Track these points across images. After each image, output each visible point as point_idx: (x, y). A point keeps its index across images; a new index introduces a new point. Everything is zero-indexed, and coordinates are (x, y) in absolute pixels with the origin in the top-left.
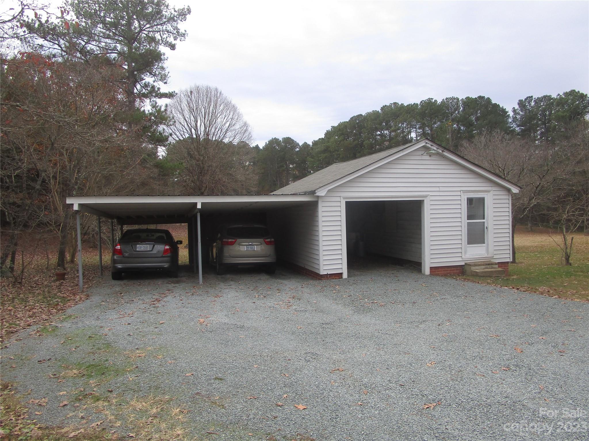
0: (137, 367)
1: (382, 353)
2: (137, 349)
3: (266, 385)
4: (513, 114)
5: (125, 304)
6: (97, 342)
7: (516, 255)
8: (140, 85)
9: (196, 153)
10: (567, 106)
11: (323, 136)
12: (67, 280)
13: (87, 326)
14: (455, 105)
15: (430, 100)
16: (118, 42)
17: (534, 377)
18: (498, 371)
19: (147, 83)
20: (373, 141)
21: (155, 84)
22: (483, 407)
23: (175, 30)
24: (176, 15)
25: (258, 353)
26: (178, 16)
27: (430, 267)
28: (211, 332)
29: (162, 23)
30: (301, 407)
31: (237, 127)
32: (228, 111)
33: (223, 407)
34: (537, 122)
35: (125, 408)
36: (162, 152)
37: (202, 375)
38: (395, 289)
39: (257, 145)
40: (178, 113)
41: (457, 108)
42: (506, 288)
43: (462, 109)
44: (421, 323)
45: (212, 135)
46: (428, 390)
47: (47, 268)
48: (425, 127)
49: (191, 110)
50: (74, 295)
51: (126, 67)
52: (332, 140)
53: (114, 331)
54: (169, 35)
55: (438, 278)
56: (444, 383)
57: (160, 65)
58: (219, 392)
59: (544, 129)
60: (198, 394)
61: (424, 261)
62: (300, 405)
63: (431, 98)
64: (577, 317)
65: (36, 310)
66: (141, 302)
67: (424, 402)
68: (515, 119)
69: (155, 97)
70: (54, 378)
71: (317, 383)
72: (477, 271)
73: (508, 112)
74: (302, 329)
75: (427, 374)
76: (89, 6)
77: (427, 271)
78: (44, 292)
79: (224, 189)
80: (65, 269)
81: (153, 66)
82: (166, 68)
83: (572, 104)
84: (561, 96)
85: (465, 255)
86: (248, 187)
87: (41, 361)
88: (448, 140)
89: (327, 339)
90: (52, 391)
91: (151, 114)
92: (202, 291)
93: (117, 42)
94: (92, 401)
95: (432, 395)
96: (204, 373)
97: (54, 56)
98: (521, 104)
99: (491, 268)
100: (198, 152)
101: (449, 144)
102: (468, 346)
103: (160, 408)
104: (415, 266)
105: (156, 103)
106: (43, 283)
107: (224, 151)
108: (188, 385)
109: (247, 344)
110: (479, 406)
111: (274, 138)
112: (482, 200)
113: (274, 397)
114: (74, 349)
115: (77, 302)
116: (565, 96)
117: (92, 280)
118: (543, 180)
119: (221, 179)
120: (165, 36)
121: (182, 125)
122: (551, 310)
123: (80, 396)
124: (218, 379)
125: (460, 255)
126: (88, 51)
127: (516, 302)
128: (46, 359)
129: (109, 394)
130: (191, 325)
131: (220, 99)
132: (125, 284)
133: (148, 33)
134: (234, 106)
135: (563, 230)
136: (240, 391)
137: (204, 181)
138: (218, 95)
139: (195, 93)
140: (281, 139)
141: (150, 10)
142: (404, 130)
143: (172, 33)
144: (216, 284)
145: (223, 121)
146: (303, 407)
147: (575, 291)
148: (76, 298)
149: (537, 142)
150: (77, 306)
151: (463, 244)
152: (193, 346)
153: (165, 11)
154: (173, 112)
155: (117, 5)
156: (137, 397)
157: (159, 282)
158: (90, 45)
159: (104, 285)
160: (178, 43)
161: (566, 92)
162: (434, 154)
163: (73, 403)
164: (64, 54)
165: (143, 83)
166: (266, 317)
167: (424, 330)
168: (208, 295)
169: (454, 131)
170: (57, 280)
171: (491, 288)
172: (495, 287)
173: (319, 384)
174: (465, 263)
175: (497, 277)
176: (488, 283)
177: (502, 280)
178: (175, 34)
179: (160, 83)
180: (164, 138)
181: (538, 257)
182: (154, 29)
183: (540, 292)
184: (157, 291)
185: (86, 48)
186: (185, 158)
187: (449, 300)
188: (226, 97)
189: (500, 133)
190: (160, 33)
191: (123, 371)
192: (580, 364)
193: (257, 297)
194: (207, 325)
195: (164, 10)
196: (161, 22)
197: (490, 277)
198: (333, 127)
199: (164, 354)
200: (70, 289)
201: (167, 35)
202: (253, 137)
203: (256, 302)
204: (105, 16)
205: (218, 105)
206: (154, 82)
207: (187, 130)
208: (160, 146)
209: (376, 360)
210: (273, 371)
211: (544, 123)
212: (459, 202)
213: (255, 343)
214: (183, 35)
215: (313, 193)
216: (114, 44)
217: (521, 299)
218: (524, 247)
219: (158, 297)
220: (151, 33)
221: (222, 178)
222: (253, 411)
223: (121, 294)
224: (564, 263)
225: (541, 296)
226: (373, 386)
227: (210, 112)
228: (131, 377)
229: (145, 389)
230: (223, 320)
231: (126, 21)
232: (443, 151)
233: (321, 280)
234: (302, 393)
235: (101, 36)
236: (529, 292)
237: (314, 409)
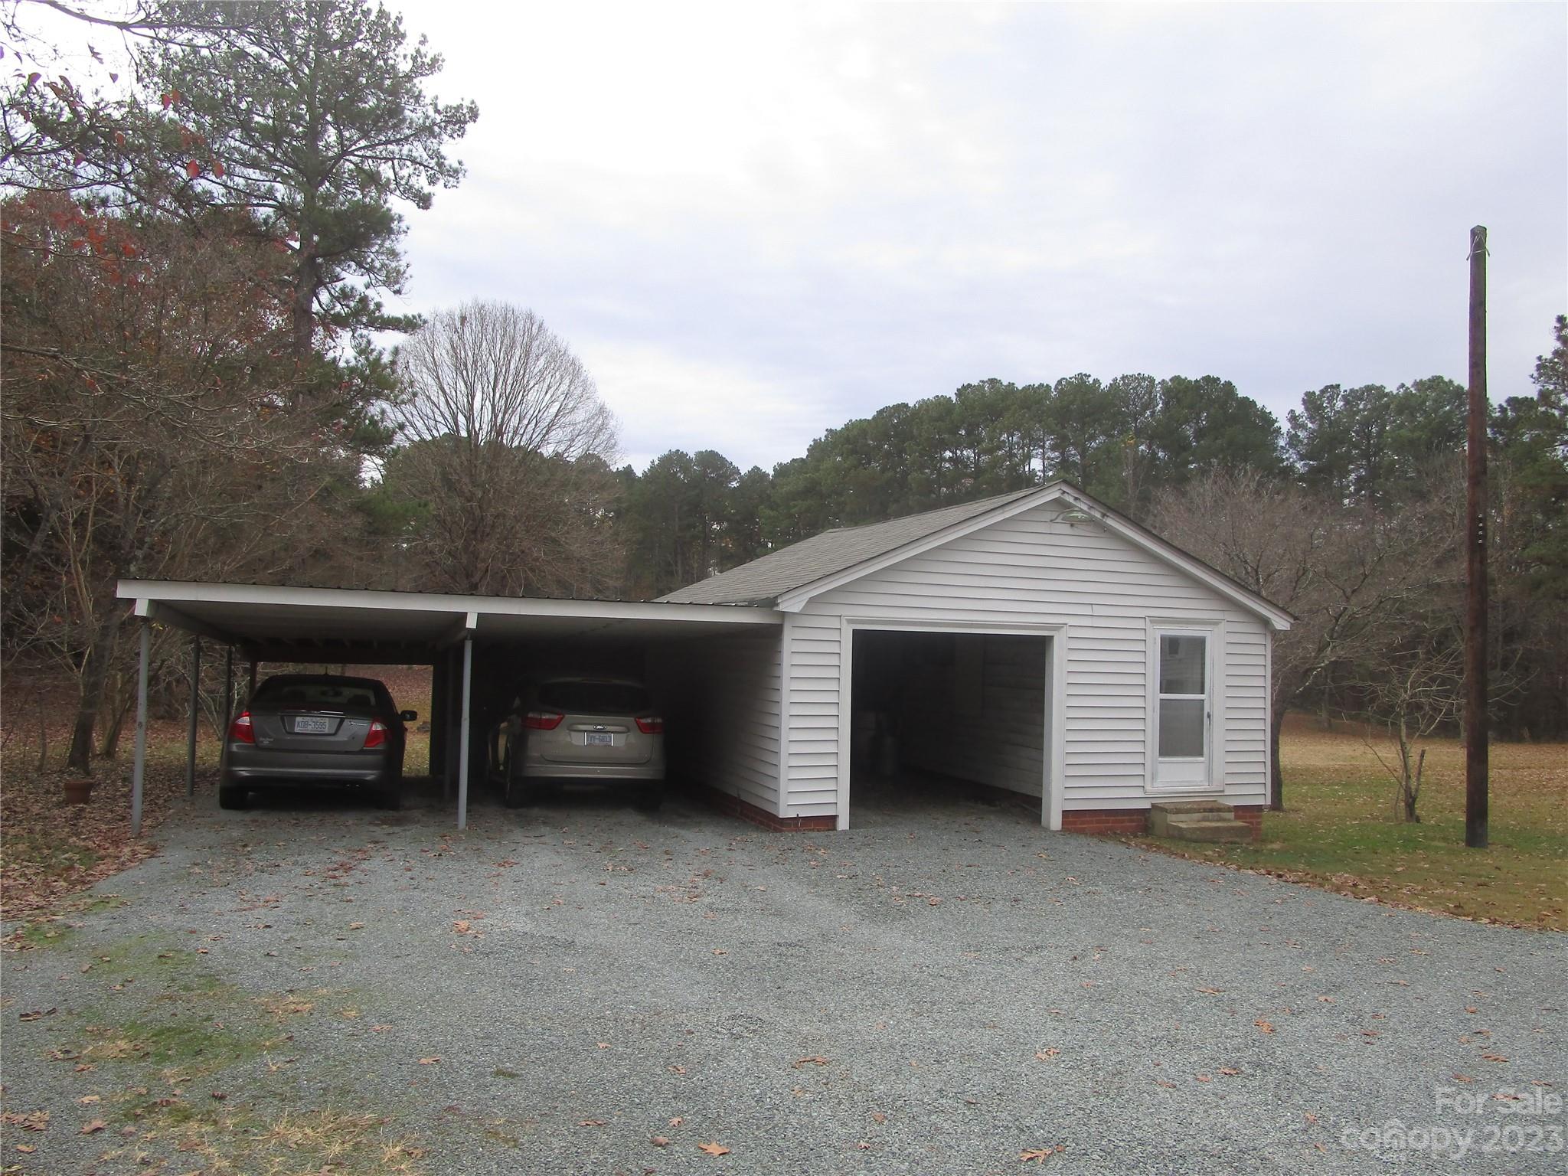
0: (290, 1038)
1: (927, 1022)
2: (291, 991)
3: (627, 1094)
4: (1289, 425)
5: (257, 873)
6: (182, 969)
7: (1284, 790)
8: (330, 293)
9: (466, 480)
10: (1421, 415)
11: (804, 454)
12: (94, 803)
13: (152, 929)
14: (1144, 395)
15: (1082, 378)
16: (278, 180)
17: (1296, 1092)
18: (1210, 1076)
19: (347, 290)
20: (932, 474)
21: (371, 293)
22: (1167, 1161)
23: (433, 159)
24: (438, 121)
25: (608, 1012)
26: (443, 124)
27: (1064, 812)
28: (487, 955)
29: (402, 140)
30: (714, 1149)
31: (580, 416)
32: (557, 373)
33: (516, 1143)
34: (1349, 451)
35: (259, 1141)
36: (371, 470)
37: (461, 1064)
38: (971, 864)
39: (629, 466)
40: (424, 370)
41: (1150, 403)
42: (1250, 872)
43: (1161, 405)
44: (1030, 952)
45: (510, 435)
46: (1035, 1116)
47: (39, 769)
48: (1068, 446)
49: (459, 366)
50: (116, 843)
51: (297, 245)
52: (827, 464)
53: (227, 942)
54: (415, 169)
55: (1082, 840)
56: (1075, 1101)
57: (387, 244)
58: (506, 1106)
59: (1365, 469)
60: (450, 1108)
61: (1049, 794)
62: (714, 1144)
63: (1085, 375)
64: (1416, 951)
65: (11, 882)
66: (299, 870)
67: (1023, 1145)
68: (1293, 441)
69: (366, 326)
70: (64, 1060)
71: (758, 1091)
72: (1181, 825)
73: (1276, 421)
74: (725, 956)
75: (1034, 1078)
76: (210, 81)
77: (1054, 820)
78: (31, 831)
79: (535, 579)
80: (88, 773)
81: (369, 245)
82: (403, 253)
83: (1436, 411)
84: (1408, 388)
85: (1152, 783)
86: (599, 577)
87: (27, 1015)
88: (1124, 483)
89: (788, 985)
90: (61, 1093)
91: (352, 371)
92: (466, 849)
93: (275, 178)
94: (169, 1121)
95: (1043, 1129)
96: (468, 1058)
97: (104, 202)
98: (1312, 402)
99: (1218, 821)
100: (472, 475)
101: (1127, 493)
102: (1143, 1015)
103: (351, 1143)
104: (1024, 805)
105: (369, 342)
106: (28, 810)
107: (540, 478)
108: (426, 1088)
109: (580, 988)
110: (1156, 1157)
111: (674, 450)
112: (1198, 645)
113: (646, 1123)
114: (118, 987)
115: (123, 864)
116: (1418, 390)
117: (165, 807)
118: (1354, 600)
119: (527, 551)
120: (405, 172)
121: (433, 403)
122: (1356, 931)
123: (136, 1106)
124: (503, 1074)
125: (1139, 782)
126: (197, 195)
127: (1272, 908)
128: (41, 1010)
129: (215, 1104)
130: (433, 934)
131: (538, 342)
132: (257, 821)
133: (362, 162)
134: (573, 363)
135: (1400, 730)
136: (561, 1106)
137: (482, 555)
138: (535, 330)
139: (474, 323)
140: (692, 455)
141: (371, 104)
142: (1015, 451)
143: (425, 166)
144: (501, 831)
145: (543, 399)
146: (720, 1148)
147: (1419, 888)
148: (120, 852)
149: (1346, 501)
150: (123, 874)
151: (1148, 753)
152: (439, 991)
153: (411, 108)
154: (412, 367)
155: (285, 83)
156: (290, 1115)
157: (350, 819)
158: (203, 181)
159: (198, 820)
160: (438, 191)
161: (1421, 380)
162: (1081, 521)
163: (117, 1125)
164: (130, 198)
165: (337, 289)
166: (633, 921)
167: (1036, 971)
168: (481, 860)
169: (1139, 461)
170: (67, 802)
171: (1213, 870)
172: (1223, 869)
173: (764, 1093)
174: (1153, 805)
175: (1232, 843)
176: (1207, 859)
177: (1243, 851)
178: (432, 168)
179: (383, 290)
180: (384, 435)
181: (1341, 797)
182: (378, 153)
183: (1333, 884)
184: (344, 844)
185: (192, 187)
186: (433, 489)
187: (1105, 898)
188: (556, 337)
189: (1253, 475)
190: (393, 164)
191: (253, 1048)
192: (1409, 1064)
193: (610, 869)
194: (476, 937)
195: (407, 107)
196: (398, 136)
197: (1214, 843)
198: (830, 431)
199: (363, 1007)
200: (103, 827)
201: (411, 170)
202: (620, 446)
203: (607, 882)
204: (249, 111)
205: (533, 356)
206: (367, 287)
207: (445, 418)
208: (370, 454)
209: (911, 1039)
210: (646, 1058)
211: (1365, 455)
212: (1140, 647)
213: (603, 988)
214: (455, 173)
215: (770, 603)
216: (268, 183)
217: (1284, 901)
218: (1307, 770)
219: (345, 859)
220: (370, 161)
221: (529, 549)
222: (592, 1157)
223: (245, 846)
224: (1403, 815)
225: (1334, 895)
226: (898, 1104)
227: (511, 372)
228: (274, 1063)
229: (311, 1094)
230: (519, 925)
231: (304, 127)
232: (1104, 515)
233: (781, 831)
234: (719, 1115)
235: (234, 161)
236: (1307, 884)
237: (749, 1154)
